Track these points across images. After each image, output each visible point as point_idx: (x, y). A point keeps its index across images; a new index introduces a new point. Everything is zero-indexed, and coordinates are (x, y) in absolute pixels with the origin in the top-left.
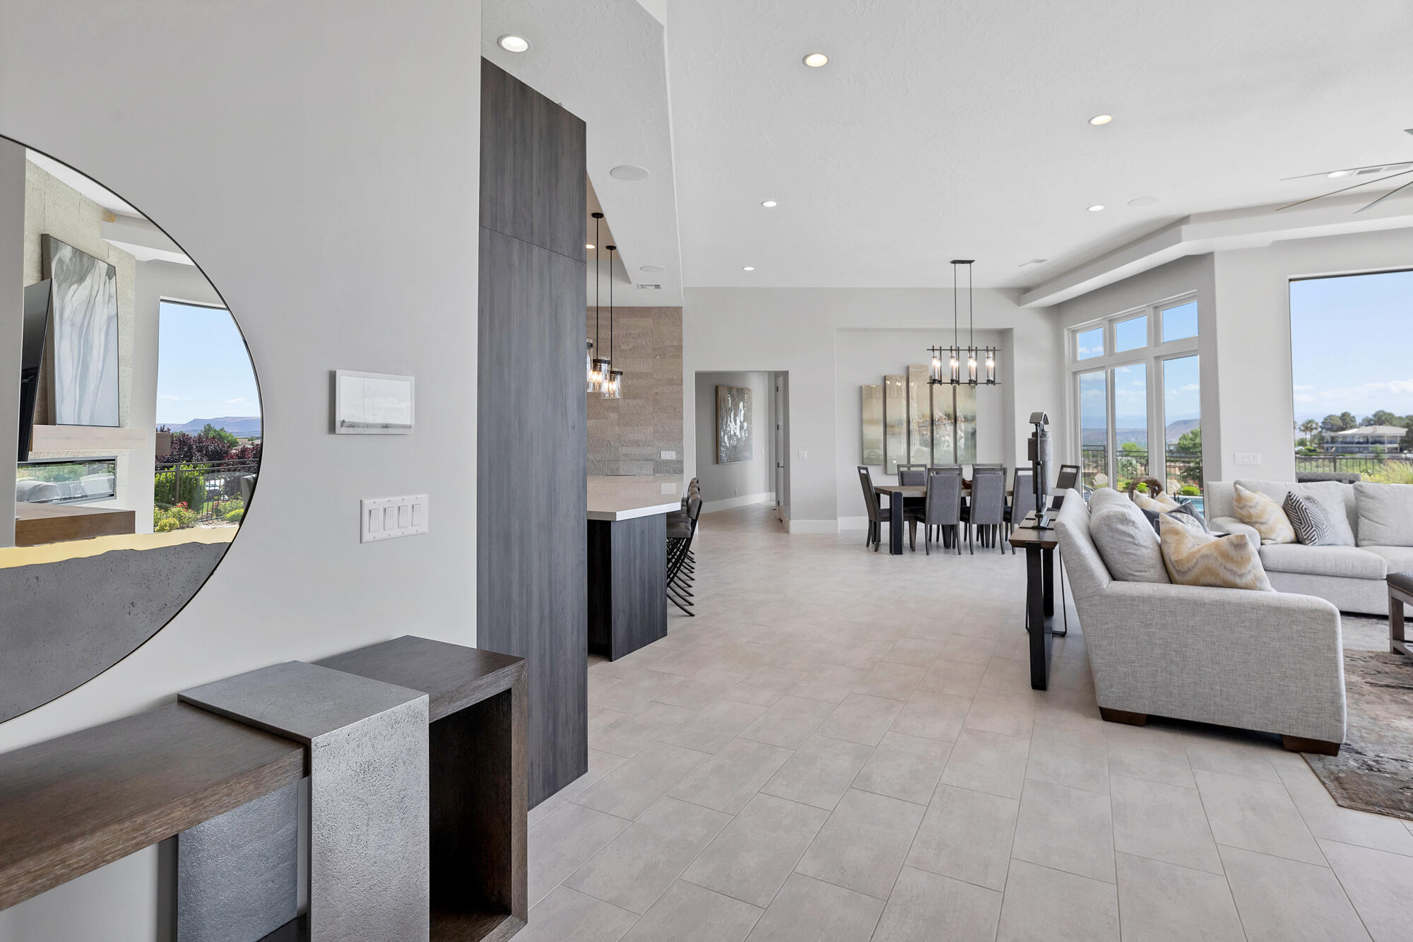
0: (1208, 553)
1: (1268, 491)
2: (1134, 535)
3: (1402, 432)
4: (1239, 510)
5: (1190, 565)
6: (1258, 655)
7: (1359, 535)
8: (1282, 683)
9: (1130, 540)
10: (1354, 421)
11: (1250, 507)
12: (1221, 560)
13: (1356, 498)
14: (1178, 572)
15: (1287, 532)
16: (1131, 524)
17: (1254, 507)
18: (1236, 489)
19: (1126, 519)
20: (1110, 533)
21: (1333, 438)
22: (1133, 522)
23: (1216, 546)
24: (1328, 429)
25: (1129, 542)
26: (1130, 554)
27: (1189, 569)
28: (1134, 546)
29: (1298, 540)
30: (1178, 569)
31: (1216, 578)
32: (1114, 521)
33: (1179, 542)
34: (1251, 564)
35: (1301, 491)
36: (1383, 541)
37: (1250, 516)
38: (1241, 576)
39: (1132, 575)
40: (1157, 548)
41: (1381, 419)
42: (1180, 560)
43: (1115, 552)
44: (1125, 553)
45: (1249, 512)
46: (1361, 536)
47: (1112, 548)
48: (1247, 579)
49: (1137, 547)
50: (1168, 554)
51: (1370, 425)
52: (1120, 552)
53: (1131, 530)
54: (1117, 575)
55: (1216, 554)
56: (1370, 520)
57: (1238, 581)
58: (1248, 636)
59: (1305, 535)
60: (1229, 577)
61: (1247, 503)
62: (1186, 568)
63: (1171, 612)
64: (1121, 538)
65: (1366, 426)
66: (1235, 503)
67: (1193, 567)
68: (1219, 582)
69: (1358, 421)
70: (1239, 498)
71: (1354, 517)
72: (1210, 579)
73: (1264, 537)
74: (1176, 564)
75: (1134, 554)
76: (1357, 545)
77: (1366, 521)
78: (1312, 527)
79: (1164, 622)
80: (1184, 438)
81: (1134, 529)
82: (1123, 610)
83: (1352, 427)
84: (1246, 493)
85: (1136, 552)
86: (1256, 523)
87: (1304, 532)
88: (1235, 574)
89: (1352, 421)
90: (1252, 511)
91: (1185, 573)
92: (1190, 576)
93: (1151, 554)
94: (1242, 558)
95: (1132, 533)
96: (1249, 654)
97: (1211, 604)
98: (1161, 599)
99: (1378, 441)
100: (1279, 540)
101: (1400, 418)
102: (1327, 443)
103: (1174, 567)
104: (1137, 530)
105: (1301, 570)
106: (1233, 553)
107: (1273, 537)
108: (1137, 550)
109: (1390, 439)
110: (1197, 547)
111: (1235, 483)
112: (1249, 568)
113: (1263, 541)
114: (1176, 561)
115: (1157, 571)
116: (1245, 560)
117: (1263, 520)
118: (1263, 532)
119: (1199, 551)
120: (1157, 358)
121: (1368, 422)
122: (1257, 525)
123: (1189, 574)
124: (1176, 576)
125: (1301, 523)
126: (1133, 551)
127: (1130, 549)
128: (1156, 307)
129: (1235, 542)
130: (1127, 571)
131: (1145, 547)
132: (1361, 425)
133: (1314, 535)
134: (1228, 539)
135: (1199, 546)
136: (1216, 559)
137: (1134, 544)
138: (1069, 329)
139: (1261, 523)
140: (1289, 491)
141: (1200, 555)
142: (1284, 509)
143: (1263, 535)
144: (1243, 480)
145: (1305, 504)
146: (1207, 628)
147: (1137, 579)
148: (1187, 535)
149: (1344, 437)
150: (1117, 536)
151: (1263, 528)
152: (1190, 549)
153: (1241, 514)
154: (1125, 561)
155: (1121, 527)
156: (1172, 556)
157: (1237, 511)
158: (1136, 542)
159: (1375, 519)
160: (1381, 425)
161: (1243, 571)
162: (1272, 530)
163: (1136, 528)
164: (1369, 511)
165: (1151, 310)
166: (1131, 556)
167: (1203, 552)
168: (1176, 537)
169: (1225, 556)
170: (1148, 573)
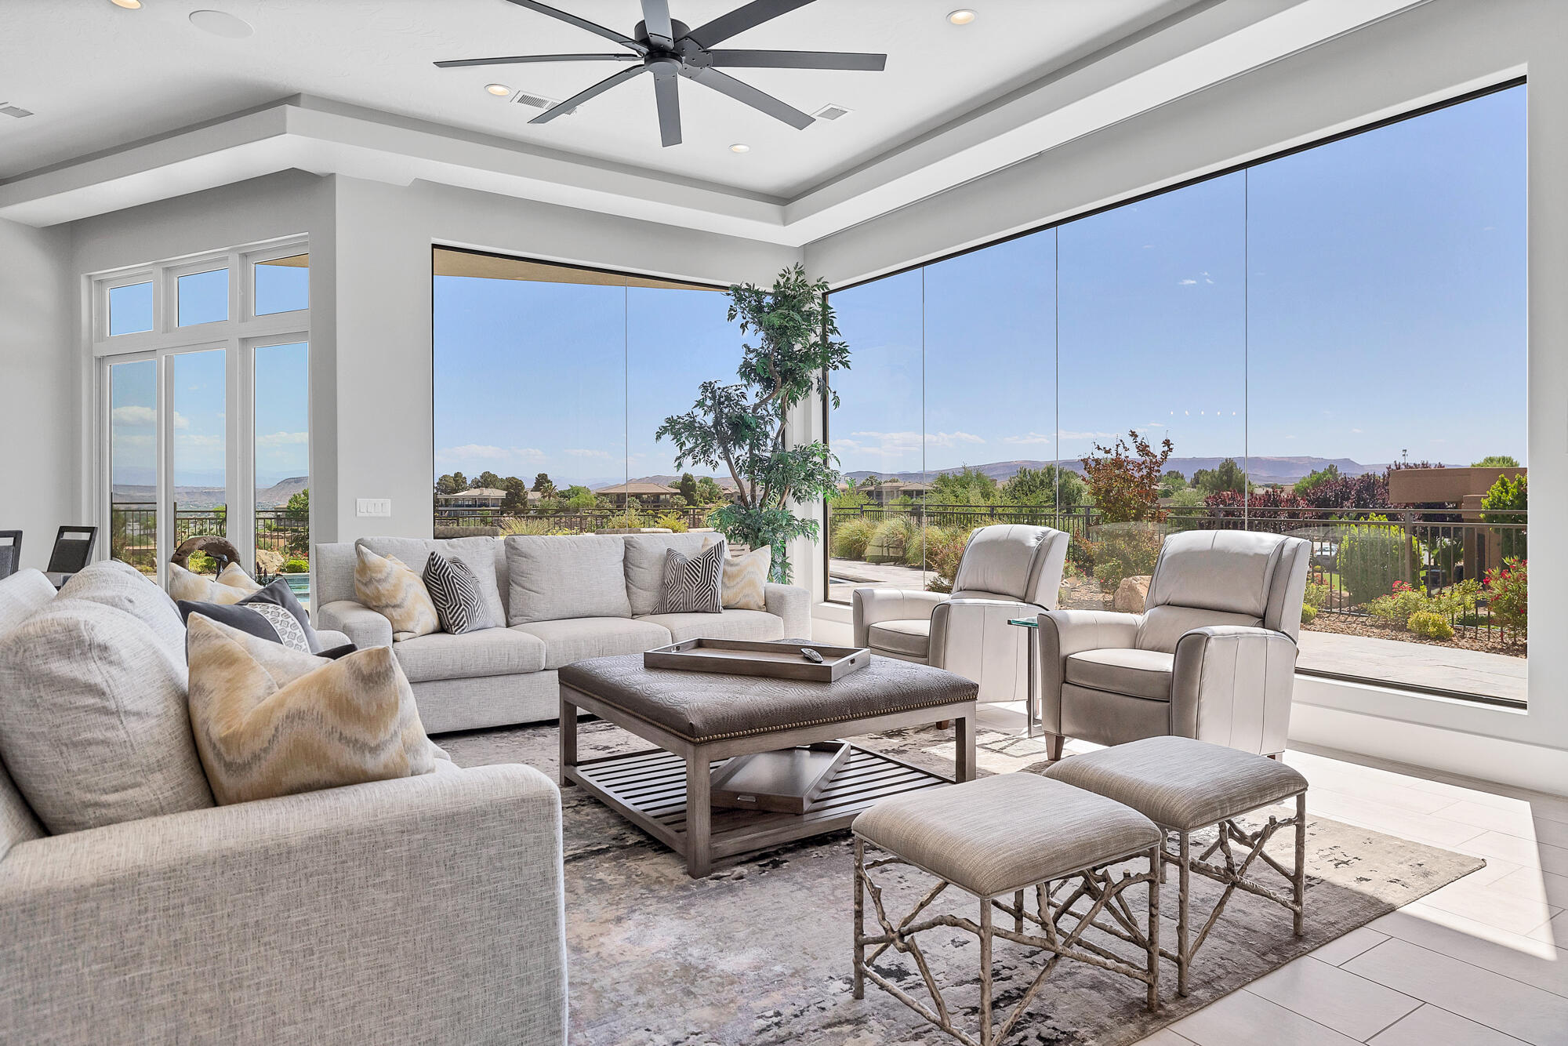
0: (304, 707)
1: (402, 553)
2: (104, 686)
3: (502, 494)
4: (363, 588)
5: (257, 745)
6: (410, 945)
7: (511, 610)
8: (458, 995)
9: (90, 701)
10: (465, 482)
11: (379, 581)
12: (332, 719)
13: (507, 557)
14: (228, 766)
15: (426, 614)
16: (95, 653)
17: (384, 580)
18: (359, 553)
19: (80, 642)
20: (24, 693)
21: (446, 500)
22: (104, 648)
23: (323, 682)
24: (442, 491)
25: (87, 709)
26: (89, 743)
27: (256, 757)
28: (105, 719)
29: (442, 629)
30: (228, 759)
31: (319, 767)
32: (40, 651)
33: (233, 686)
34: (399, 716)
35: (445, 550)
36: (537, 615)
37: (378, 597)
38: (375, 750)
39: (96, 805)
40: (174, 709)
41: (487, 480)
42: (234, 735)
43: (42, 747)
44: (75, 745)
45: (378, 589)
46: (512, 612)
47: (32, 736)
48: (388, 756)
49: (114, 720)
50: (205, 722)
51: (478, 487)
52: (58, 744)
53: (94, 672)
54: (50, 813)
55: (321, 706)
56: (524, 588)
57: (371, 764)
58: (390, 904)
59: (451, 618)
60: (350, 758)
61: (374, 575)
62: (247, 755)
63: (199, 900)
64: (60, 700)
65: (475, 488)
66: (356, 575)
67: (265, 750)
68: (327, 776)
69: (469, 482)
70: (364, 567)
71: (506, 583)
72: (308, 772)
73: (397, 629)
74: (223, 749)
75: (105, 742)
76: (508, 625)
77: (519, 589)
78: (461, 605)
79: (178, 936)
80: (295, 499)
81: (105, 668)
82: (47, 939)
83: (464, 489)
84: (373, 558)
85: (109, 734)
86: (387, 606)
87: (450, 613)
88: (360, 747)
89: (463, 482)
90: (383, 588)
91: (245, 767)
92: (257, 776)
93: (156, 731)
94: (380, 706)
95: (97, 679)
96: (391, 951)
97: (306, 849)
98: (171, 873)
99: (483, 503)
100: (418, 631)
101: (502, 480)
102: (442, 506)
103: (219, 755)
104: (114, 670)
105: (446, 674)
106: (361, 699)
107: (410, 627)
108: (113, 728)
109: (494, 502)
110: (278, 692)
111: (357, 544)
112: (393, 726)
113: (396, 635)
114: (225, 741)
115: (174, 776)
116: (386, 710)
117: (395, 602)
118: (397, 621)
119: (281, 704)
120: (244, 341)
121: (477, 484)
122: (388, 611)
123: (255, 768)
124: (224, 779)
125: (447, 601)
126: (98, 735)
127: (89, 728)
128: (245, 256)
129: (366, 671)
130: (79, 795)
131: (138, 714)
132: (471, 487)
133: (462, 618)
134: (351, 665)
135: (284, 689)
136: (321, 719)
137: (106, 711)
138: (90, 277)
139: (394, 607)
140: (432, 551)
141: (281, 714)
142: (424, 580)
143: (395, 625)
144: (368, 538)
145: (453, 569)
146: (296, 916)
147: (111, 813)
148: (255, 663)
149: (457, 499)
150: (47, 696)
151: (396, 613)
152: (260, 699)
153: (367, 596)
154: (74, 767)
155: (62, 668)
156: (215, 726)
157: (359, 590)
158: (112, 705)
159: (527, 585)
160: (486, 487)
161: (382, 736)
162: (409, 616)
163: (111, 663)
164: (522, 574)
165: (235, 259)
166: (93, 750)
167: (292, 704)
168: (226, 674)
169: (344, 708)
170: (145, 789)
